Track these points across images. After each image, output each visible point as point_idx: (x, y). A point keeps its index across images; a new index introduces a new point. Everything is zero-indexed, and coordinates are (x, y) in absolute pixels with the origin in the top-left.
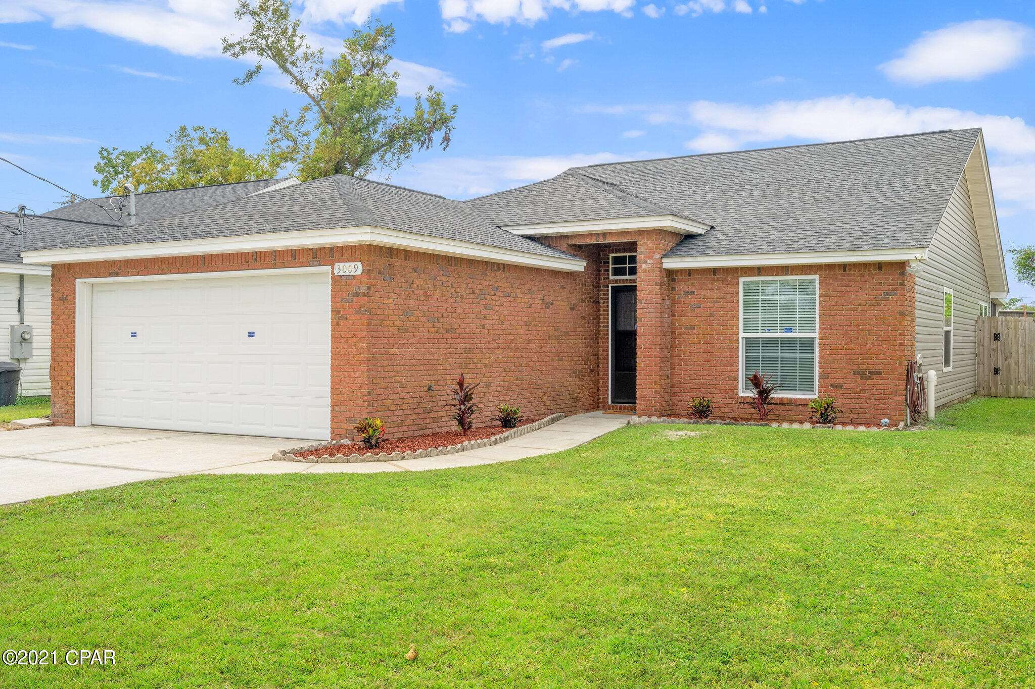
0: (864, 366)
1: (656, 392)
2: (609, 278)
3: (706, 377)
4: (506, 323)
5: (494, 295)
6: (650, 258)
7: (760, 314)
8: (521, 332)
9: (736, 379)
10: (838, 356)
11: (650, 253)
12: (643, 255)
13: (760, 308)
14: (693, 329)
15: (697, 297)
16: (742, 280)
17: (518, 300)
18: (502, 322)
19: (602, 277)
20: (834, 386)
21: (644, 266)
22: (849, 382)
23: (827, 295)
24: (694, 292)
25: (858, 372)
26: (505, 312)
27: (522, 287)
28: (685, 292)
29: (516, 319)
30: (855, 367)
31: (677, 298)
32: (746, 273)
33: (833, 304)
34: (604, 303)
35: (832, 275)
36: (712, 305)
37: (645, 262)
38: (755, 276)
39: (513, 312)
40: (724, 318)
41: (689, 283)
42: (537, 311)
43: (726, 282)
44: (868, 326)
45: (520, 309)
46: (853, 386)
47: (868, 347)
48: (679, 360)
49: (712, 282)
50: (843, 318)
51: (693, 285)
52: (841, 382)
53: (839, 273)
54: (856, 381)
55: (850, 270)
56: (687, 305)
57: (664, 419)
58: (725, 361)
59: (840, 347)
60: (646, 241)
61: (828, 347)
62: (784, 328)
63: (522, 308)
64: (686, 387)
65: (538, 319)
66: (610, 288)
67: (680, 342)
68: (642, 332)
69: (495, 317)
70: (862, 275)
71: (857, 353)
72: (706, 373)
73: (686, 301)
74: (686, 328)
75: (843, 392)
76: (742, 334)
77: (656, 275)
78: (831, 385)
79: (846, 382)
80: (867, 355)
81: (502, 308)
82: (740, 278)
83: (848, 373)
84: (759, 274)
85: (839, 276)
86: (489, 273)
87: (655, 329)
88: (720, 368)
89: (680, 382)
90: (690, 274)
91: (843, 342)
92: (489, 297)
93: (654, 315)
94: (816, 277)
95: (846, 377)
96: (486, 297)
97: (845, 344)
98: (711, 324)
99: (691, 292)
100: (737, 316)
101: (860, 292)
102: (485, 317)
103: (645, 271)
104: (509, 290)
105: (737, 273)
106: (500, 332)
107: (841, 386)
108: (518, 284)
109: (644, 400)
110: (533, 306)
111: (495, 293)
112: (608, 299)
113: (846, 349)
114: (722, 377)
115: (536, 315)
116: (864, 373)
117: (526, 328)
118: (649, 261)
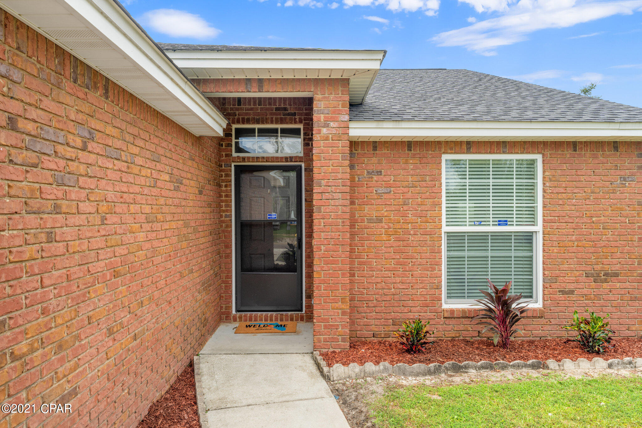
0: (599, 267)
1: (344, 313)
2: (232, 155)
3: (399, 286)
4: (112, 219)
5: (84, 149)
6: (334, 120)
7: (468, 202)
8: (141, 236)
9: (439, 287)
10: (567, 255)
11: (334, 112)
12: (322, 115)
13: (468, 195)
14: (381, 221)
15: (385, 179)
16: (445, 157)
17: (136, 170)
18: (104, 219)
19: (224, 153)
20: (563, 292)
21: (324, 131)
22: (582, 287)
23: (554, 179)
24: (381, 172)
25: (592, 274)
26: (111, 196)
27: (141, 143)
28: (368, 172)
29: (132, 211)
30: (589, 268)
31: (357, 179)
32: (451, 149)
33: (562, 190)
34: (226, 186)
35: (560, 154)
36: (406, 190)
37: (326, 126)
38: (464, 153)
39: (125, 195)
40: (423, 207)
41: (375, 160)
42: (163, 194)
43: (424, 160)
44: (603, 218)
45: (137, 189)
46: (585, 291)
47: (603, 244)
48: (360, 263)
49: (407, 160)
50: (573, 208)
51: (379, 163)
52: (572, 286)
53: (568, 153)
54: (589, 286)
55: (581, 149)
56: (371, 189)
57: (384, 366)
58: (425, 263)
59: (570, 244)
60: (327, 95)
61: (555, 244)
62: (497, 220)
63: (142, 186)
64: (372, 299)
65: (165, 209)
66: (233, 168)
67: (362, 239)
68: (322, 227)
69: (85, 207)
70: (595, 157)
71: (590, 251)
72: (398, 279)
73: (370, 184)
74: (370, 221)
75: (575, 299)
76: (445, 229)
77: (343, 146)
78: (559, 291)
79: (578, 287)
80: (602, 254)
81: (104, 182)
82: (443, 155)
83: (579, 276)
84: (468, 151)
85: (568, 156)
86: (67, 84)
87: (343, 222)
88: (418, 272)
89: (362, 294)
90: (375, 148)
91: (574, 238)
92: (70, 153)
93: (340, 202)
94: (538, 157)
95: (578, 280)
96: (60, 148)
97: (577, 240)
98: (405, 216)
99: (377, 172)
100: (440, 204)
101: (593, 177)
102: (56, 206)
103: (327, 139)
104: (119, 144)
105: (440, 148)
106: (98, 242)
107: (572, 292)
108: (135, 136)
109: (325, 326)
110: (159, 184)
111: (85, 143)
112: (231, 181)
113: (577, 246)
114: (421, 286)
115: (162, 201)
116: (598, 275)
117: (147, 227)
118: (332, 124)
